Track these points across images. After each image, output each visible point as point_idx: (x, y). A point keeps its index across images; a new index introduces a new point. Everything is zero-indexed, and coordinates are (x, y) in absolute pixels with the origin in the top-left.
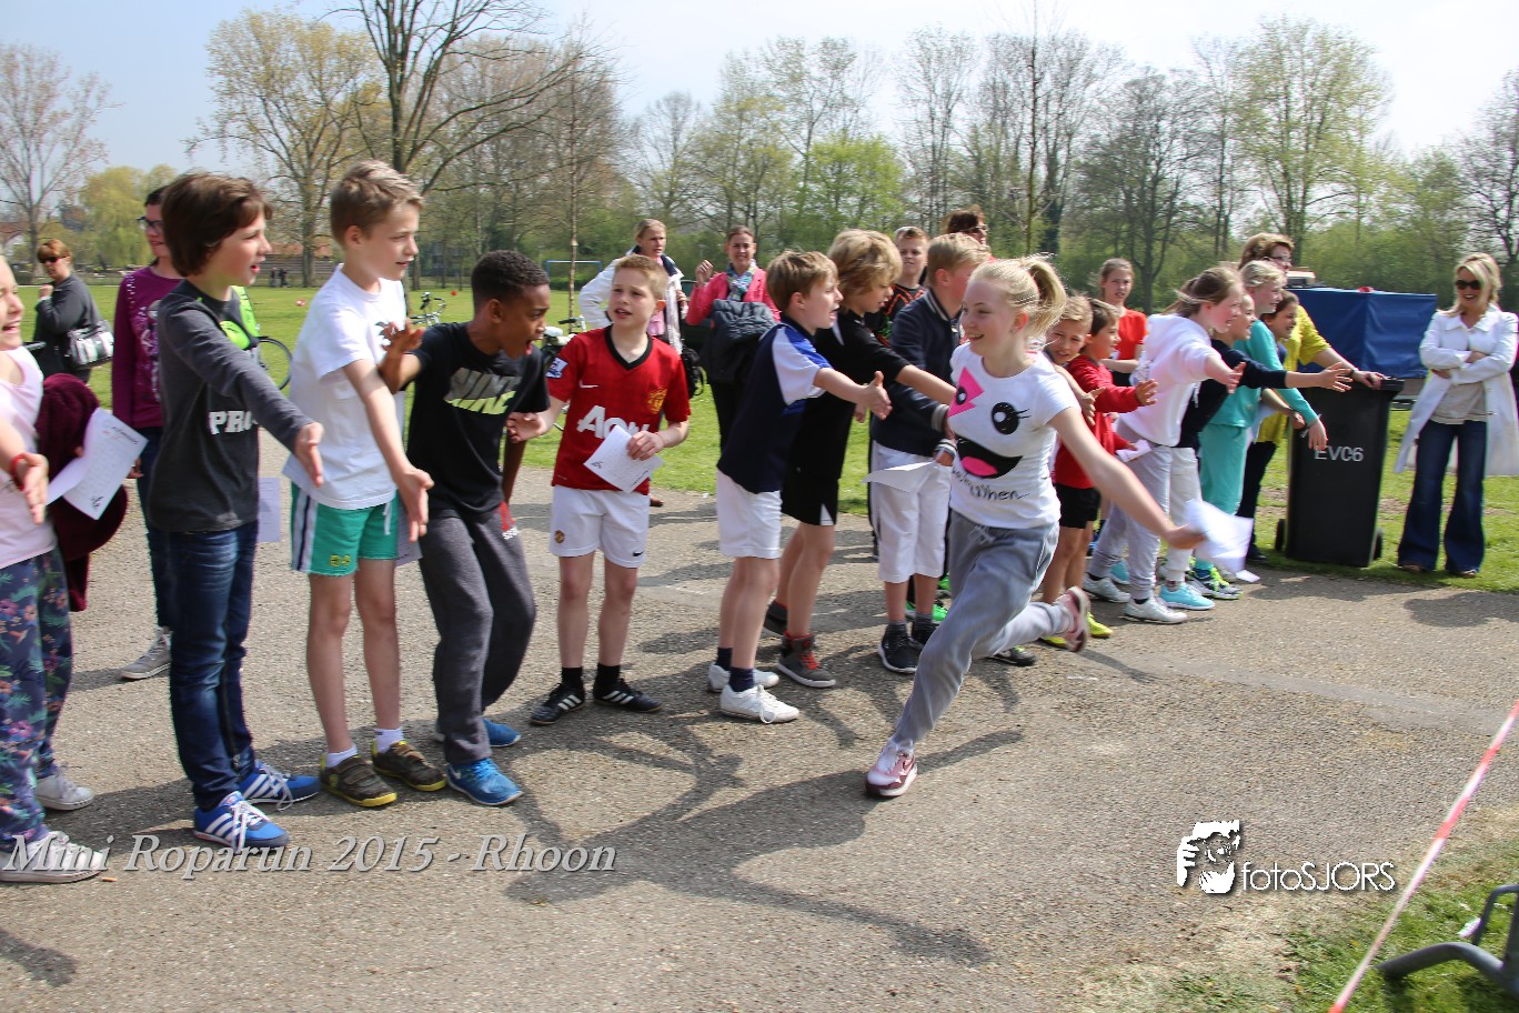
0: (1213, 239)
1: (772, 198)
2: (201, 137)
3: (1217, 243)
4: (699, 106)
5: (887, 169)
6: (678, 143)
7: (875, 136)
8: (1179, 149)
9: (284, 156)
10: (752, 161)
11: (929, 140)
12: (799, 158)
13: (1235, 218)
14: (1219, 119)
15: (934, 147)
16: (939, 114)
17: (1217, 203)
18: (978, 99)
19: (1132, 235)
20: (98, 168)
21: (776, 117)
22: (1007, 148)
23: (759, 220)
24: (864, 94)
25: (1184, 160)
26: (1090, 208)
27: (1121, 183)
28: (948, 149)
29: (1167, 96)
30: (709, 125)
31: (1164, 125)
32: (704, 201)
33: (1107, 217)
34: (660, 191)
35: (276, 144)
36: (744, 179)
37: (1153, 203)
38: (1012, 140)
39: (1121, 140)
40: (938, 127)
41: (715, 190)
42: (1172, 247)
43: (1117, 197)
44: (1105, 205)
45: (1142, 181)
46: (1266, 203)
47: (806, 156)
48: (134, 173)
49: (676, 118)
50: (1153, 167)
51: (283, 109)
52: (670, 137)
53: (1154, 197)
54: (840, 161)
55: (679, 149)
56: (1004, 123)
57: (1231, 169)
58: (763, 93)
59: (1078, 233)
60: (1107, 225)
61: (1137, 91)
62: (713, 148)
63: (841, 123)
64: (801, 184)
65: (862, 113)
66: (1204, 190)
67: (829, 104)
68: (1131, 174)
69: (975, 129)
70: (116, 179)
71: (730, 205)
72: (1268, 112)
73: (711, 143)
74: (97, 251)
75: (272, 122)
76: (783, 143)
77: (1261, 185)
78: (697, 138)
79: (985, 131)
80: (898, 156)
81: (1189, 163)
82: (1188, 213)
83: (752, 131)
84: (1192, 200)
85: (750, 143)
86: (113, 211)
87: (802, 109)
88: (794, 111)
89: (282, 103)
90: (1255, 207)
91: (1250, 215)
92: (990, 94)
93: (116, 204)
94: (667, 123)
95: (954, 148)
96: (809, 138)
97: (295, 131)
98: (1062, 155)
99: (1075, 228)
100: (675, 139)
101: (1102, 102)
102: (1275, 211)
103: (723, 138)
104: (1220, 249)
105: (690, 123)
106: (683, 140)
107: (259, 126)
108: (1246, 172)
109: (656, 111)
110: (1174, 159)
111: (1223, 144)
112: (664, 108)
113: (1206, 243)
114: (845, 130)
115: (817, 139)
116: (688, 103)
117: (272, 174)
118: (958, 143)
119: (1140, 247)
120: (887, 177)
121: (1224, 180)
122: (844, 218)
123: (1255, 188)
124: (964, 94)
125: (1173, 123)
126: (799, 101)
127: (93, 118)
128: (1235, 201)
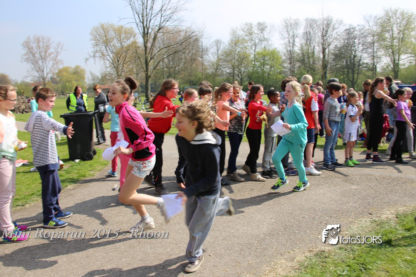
0: (372, 72)
1: (245, 67)
2: (89, 57)
3: (373, 73)
4: (224, 43)
5: (277, 58)
6: (219, 53)
7: (274, 48)
8: (361, 48)
9: (111, 61)
10: (240, 57)
11: (289, 49)
12: (252, 56)
13: (377, 66)
14: (372, 38)
15: (290, 51)
16: (291, 41)
17: (373, 62)
18: (302, 37)
19: (348, 72)
20: (61, 67)
21: (246, 45)
22: (311, 50)
23: (242, 73)
24: (270, 37)
25: (363, 50)
26: (335, 65)
27: (344, 58)
28: (294, 51)
29: (357, 33)
30: (227, 48)
31: (356, 41)
32: (227, 69)
33: (341, 68)
34: (214, 67)
35: (109, 58)
36: (238, 62)
37: (354, 63)
38: (312, 47)
39: (344, 46)
40: (291, 45)
41: (230, 65)
42: (360, 75)
43: (343, 62)
44: (340, 64)
45: (350, 57)
46: (387, 61)
47: (255, 55)
48: (70, 68)
49: (217, 46)
50: (354, 53)
51: (111, 49)
52: (216, 52)
53: (354, 61)
54: (264, 56)
55: (219, 55)
56: (310, 43)
57: (376, 52)
58: (242, 38)
59: (333, 73)
60: (341, 70)
61: (348, 32)
62: (228, 54)
63: (264, 45)
64: (253, 63)
65: (270, 42)
66: (369, 58)
67: (261, 40)
68: (347, 55)
69: (301, 45)
70: (65, 70)
71: (234, 69)
72: (387, 35)
73: (228, 52)
74: (61, 89)
75: (108, 53)
76: (248, 52)
77: (386, 56)
78: (224, 51)
79: (305, 45)
80: (280, 54)
81: (364, 51)
82: (364, 65)
83: (239, 49)
84: (365, 61)
85: (239, 52)
86: (65, 78)
87: (253, 42)
88: (251, 43)
89: (110, 47)
90: (384, 62)
91: (382, 64)
92: (305, 35)
93: (66, 76)
94: (215, 48)
95: (296, 51)
96: (255, 50)
97: (114, 55)
98: (327, 51)
99: (332, 71)
100: (218, 52)
101: (338, 35)
102: (390, 63)
103: (231, 51)
104: (374, 75)
105: (222, 47)
106: (220, 52)
107: (104, 54)
108: (381, 53)
109: (212, 45)
110: (359, 50)
111: (374, 45)
112: (214, 44)
113: (370, 73)
114: (265, 47)
115: (257, 50)
116: (221, 42)
117: (108, 66)
118: (297, 49)
119: (351, 75)
120: (278, 60)
121: (374, 55)
122: (266, 72)
123: (384, 57)
124: (298, 35)
125: (359, 40)
126: (252, 40)
127: (60, 54)
128: (378, 61)
